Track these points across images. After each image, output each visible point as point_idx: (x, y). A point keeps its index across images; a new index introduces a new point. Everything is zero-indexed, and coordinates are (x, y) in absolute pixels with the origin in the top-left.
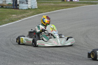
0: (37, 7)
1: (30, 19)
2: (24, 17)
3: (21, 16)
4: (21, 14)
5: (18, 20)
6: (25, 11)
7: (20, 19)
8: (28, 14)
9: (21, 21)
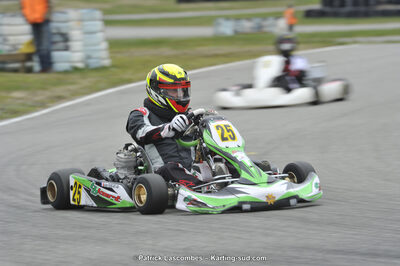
0: (107, 62)
1: (87, 104)
2: (60, 98)
3: (48, 93)
4: (44, 89)
5: (37, 111)
6: (61, 76)
7: (43, 105)
8: (72, 87)
9: (48, 113)
